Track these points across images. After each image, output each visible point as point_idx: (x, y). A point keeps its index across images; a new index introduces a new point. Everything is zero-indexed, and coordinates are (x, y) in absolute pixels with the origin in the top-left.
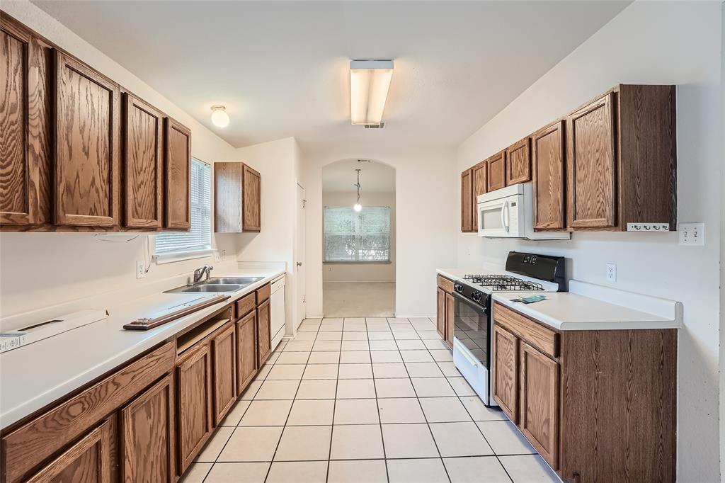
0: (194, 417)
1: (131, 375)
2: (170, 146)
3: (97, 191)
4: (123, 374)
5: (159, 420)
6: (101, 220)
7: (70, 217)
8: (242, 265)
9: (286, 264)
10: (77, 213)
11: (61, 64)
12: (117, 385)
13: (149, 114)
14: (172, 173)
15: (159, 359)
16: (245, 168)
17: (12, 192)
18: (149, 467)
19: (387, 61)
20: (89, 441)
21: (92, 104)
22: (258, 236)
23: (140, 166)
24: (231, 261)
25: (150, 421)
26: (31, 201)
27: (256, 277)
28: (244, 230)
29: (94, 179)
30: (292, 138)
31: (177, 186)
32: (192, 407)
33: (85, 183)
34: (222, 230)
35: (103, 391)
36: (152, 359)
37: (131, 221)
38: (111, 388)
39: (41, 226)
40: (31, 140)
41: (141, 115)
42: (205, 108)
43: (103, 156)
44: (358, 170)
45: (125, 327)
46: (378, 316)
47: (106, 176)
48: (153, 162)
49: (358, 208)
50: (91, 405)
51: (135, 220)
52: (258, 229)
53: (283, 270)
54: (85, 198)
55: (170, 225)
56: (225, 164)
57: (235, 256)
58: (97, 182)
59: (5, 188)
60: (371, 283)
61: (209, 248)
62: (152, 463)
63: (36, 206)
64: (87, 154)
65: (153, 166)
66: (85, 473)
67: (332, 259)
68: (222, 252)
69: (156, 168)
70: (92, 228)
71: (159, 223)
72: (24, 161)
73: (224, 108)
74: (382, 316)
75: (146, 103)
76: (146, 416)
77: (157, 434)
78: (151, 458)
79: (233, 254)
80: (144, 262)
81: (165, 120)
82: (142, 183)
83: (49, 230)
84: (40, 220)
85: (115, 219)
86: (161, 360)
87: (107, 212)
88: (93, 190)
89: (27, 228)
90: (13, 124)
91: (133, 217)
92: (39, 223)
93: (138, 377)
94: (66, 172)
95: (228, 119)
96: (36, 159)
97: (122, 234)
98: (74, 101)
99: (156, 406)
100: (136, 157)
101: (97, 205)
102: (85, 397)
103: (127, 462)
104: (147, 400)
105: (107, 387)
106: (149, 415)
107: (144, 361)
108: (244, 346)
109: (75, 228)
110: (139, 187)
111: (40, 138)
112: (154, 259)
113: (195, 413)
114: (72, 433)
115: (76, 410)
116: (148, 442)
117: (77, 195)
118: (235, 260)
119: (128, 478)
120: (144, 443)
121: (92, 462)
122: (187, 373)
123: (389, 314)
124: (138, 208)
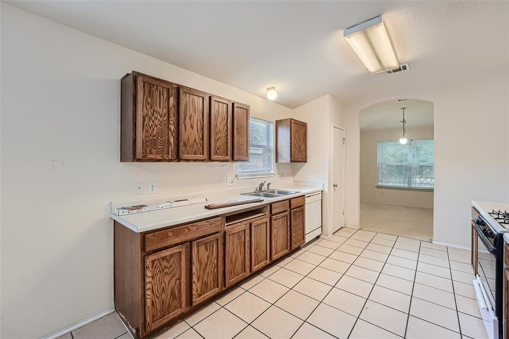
0: (236, 261)
1: (197, 227)
2: (235, 117)
3: (197, 143)
4: (192, 226)
5: (212, 254)
6: (200, 157)
7: (185, 156)
8: (296, 184)
9: (323, 184)
10: (188, 154)
11: (181, 92)
12: (190, 230)
13: (223, 103)
14: (237, 131)
15: (212, 224)
16: (292, 121)
17: (164, 147)
18: (206, 274)
19: (376, 18)
20: (176, 249)
21: (195, 105)
22: (306, 166)
23: (218, 130)
24: (289, 180)
25: (208, 253)
26: (170, 150)
27: (294, 191)
28: (291, 161)
29: (195, 138)
30: (328, 95)
31: (240, 138)
32: (234, 255)
33: (191, 141)
34: (280, 160)
35: (182, 230)
36: (208, 223)
37: (214, 157)
38: (186, 231)
39: (175, 160)
40: (170, 126)
41: (218, 105)
42: (264, 90)
43: (199, 128)
44: (404, 109)
45: (205, 206)
46: (413, 237)
47: (201, 136)
48: (226, 127)
49: (403, 141)
50: (176, 235)
51: (215, 156)
52: (305, 160)
53: (321, 189)
54: (192, 148)
55: (235, 159)
56: (281, 121)
57: (292, 177)
58: (197, 140)
59: (162, 146)
60: (407, 207)
61: (272, 171)
62: (208, 273)
63: (172, 152)
64: (192, 128)
65: (226, 129)
66: (175, 262)
67: (384, 184)
68: (282, 175)
69: (227, 130)
70: (195, 160)
71: (229, 157)
72: (168, 135)
73: (274, 88)
74: (417, 238)
75: (223, 99)
76: (205, 249)
77: (211, 260)
78: (207, 270)
79: (291, 176)
80: (230, 177)
81: (233, 104)
82: (220, 138)
83: (178, 162)
84: (174, 157)
85: (205, 156)
86: (213, 225)
87: (201, 153)
88: (195, 144)
89: (170, 161)
90: (165, 121)
91: (215, 155)
92: (173, 158)
93: (199, 230)
94: (184, 136)
95: (276, 94)
96: (172, 133)
97: (210, 163)
98: (187, 106)
99: (211, 247)
100: (216, 126)
101: (197, 150)
102: (174, 230)
103: (193, 266)
104: (205, 242)
105: (184, 229)
106: (207, 249)
107: (203, 223)
108: (277, 233)
109: (188, 160)
110: (218, 140)
111: (174, 124)
112: (236, 176)
113: (236, 259)
114: (168, 243)
115: (170, 234)
116: (206, 262)
117: (188, 146)
118: (292, 180)
119: (194, 273)
120: (204, 261)
121: (178, 259)
122: (231, 236)
123: (427, 239)
124: (217, 150)
